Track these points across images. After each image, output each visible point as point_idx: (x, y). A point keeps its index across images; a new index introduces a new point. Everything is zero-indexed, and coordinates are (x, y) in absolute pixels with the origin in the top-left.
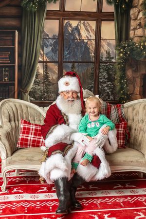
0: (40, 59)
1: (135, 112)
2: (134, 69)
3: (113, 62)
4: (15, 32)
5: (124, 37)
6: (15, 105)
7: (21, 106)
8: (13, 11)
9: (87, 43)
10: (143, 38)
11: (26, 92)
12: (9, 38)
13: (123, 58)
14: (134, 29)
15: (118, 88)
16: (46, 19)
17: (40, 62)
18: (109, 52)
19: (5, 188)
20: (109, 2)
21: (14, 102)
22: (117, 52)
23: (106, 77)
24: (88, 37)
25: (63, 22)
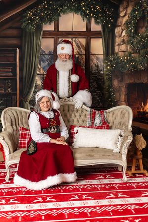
0: (38, 72)
1: (114, 116)
2: (119, 79)
3: (101, 74)
4: (16, 50)
5: (110, 52)
6: (16, 112)
7: (21, 113)
8: (15, 32)
9: (78, 57)
10: (127, 53)
11: (27, 100)
12: (11, 55)
13: (110, 70)
14: (119, 45)
15: (106, 96)
16: (43, 38)
17: (38, 75)
18: (98, 65)
19: (8, 178)
20: (97, 23)
21: (15, 110)
22: (105, 65)
23: (96, 86)
24: (79, 53)
25: (57, 41)
